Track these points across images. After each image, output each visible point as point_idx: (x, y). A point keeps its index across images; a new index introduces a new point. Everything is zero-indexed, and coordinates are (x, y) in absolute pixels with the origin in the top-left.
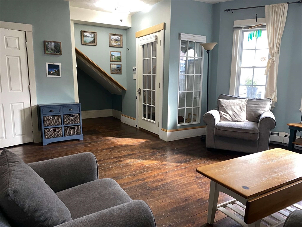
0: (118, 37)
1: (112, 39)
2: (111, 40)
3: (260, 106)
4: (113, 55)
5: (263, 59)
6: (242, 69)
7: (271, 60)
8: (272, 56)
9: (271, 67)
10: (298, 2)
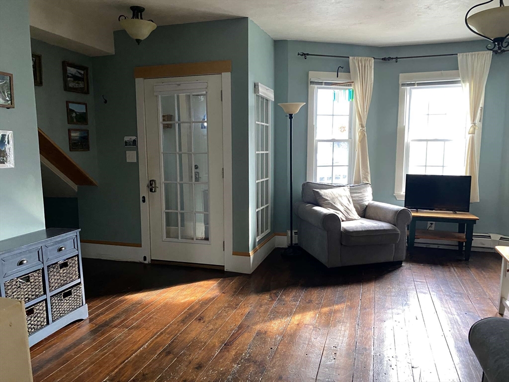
0: (79, 71)
1: (70, 75)
2: (68, 77)
3: (363, 195)
4: (73, 111)
5: (342, 129)
6: (319, 143)
7: (362, 132)
8: (362, 127)
9: (362, 141)
10: (384, 59)
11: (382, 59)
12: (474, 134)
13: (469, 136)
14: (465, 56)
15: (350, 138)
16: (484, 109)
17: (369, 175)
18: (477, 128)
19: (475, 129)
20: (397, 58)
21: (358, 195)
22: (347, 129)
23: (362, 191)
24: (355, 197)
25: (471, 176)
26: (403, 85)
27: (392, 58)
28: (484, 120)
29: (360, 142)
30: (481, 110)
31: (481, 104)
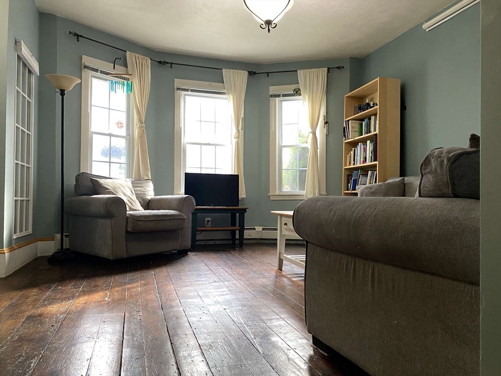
5: (119, 125)
6: (94, 135)
7: (141, 127)
8: (141, 123)
9: (141, 137)
10: (160, 62)
11: (158, 62)
12: (239, 138)
13: (234, 141)
14: (228, 72)
15: (128, 134)
16: (245, 119)
17: (150, 173)
18: (240, 134)
19: (239, 134)
20: (171, 63)
21: (139, 188)
22: (125, 125)
23: (144, 185)
24: (137, 191)
25: (238, 175)
26: (178, 89)
27: (168, 63)
28: (245, 128)
29: (140, 138)
30: (242, 120)
31: (242, 116)
